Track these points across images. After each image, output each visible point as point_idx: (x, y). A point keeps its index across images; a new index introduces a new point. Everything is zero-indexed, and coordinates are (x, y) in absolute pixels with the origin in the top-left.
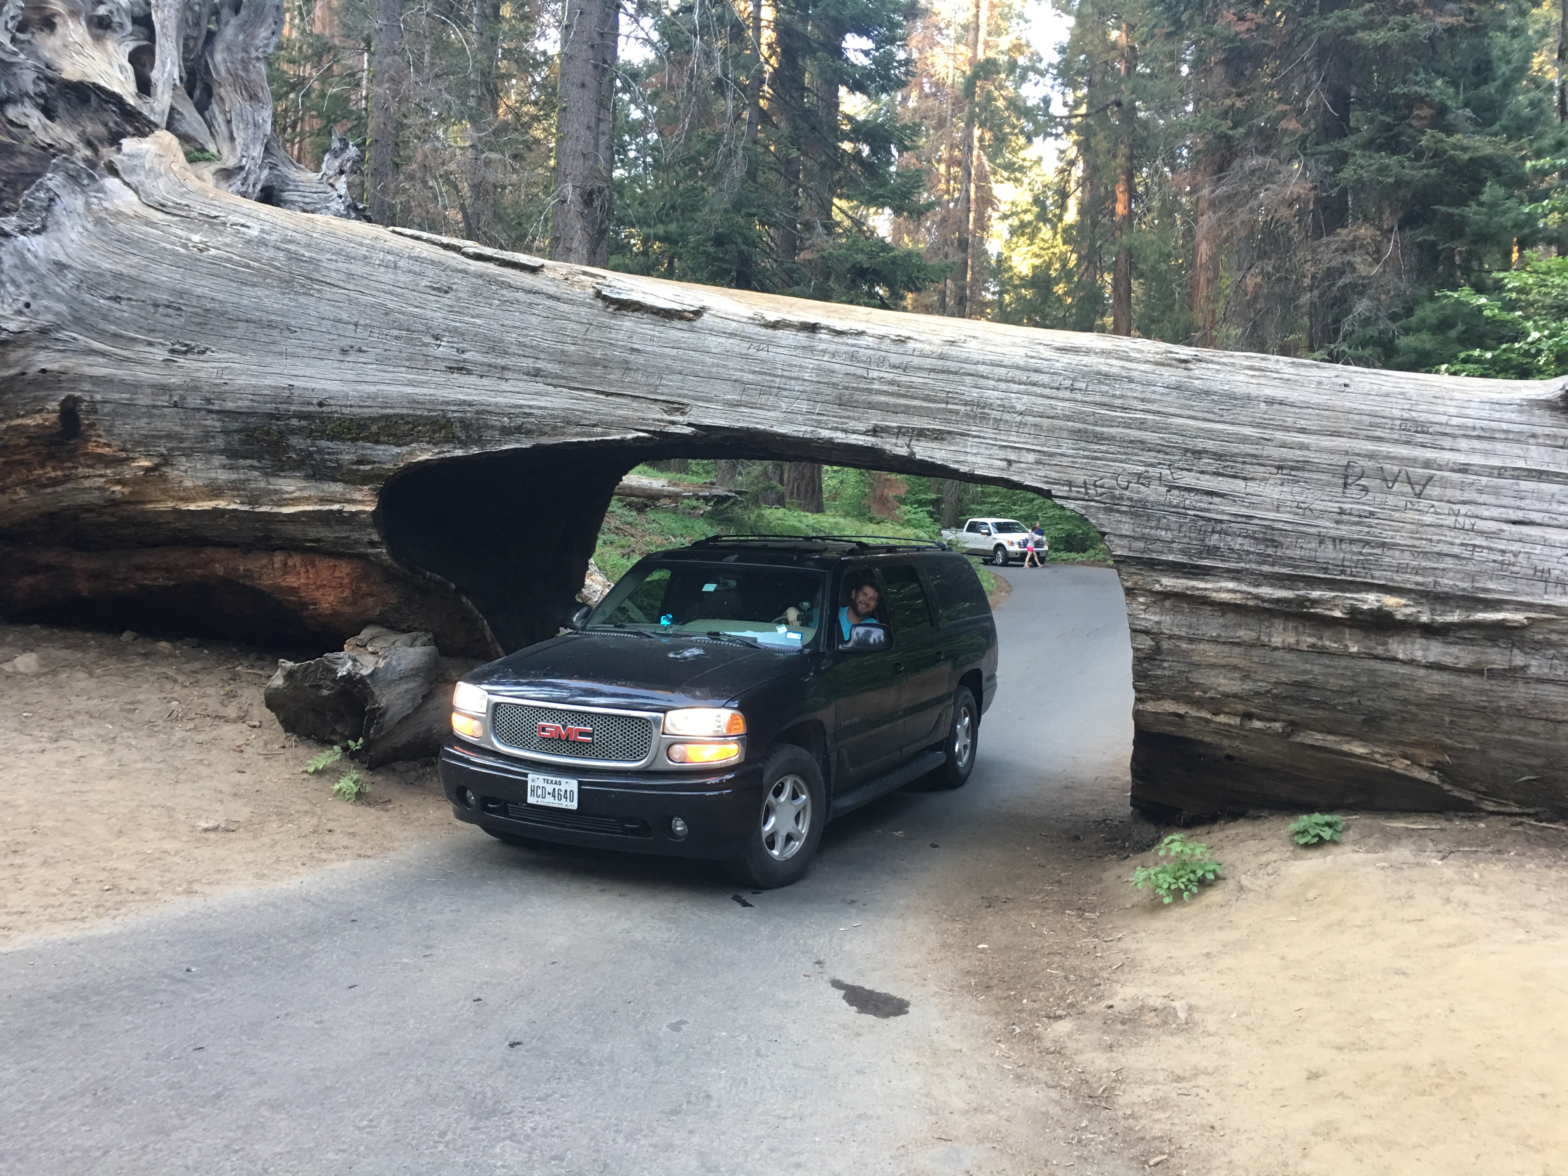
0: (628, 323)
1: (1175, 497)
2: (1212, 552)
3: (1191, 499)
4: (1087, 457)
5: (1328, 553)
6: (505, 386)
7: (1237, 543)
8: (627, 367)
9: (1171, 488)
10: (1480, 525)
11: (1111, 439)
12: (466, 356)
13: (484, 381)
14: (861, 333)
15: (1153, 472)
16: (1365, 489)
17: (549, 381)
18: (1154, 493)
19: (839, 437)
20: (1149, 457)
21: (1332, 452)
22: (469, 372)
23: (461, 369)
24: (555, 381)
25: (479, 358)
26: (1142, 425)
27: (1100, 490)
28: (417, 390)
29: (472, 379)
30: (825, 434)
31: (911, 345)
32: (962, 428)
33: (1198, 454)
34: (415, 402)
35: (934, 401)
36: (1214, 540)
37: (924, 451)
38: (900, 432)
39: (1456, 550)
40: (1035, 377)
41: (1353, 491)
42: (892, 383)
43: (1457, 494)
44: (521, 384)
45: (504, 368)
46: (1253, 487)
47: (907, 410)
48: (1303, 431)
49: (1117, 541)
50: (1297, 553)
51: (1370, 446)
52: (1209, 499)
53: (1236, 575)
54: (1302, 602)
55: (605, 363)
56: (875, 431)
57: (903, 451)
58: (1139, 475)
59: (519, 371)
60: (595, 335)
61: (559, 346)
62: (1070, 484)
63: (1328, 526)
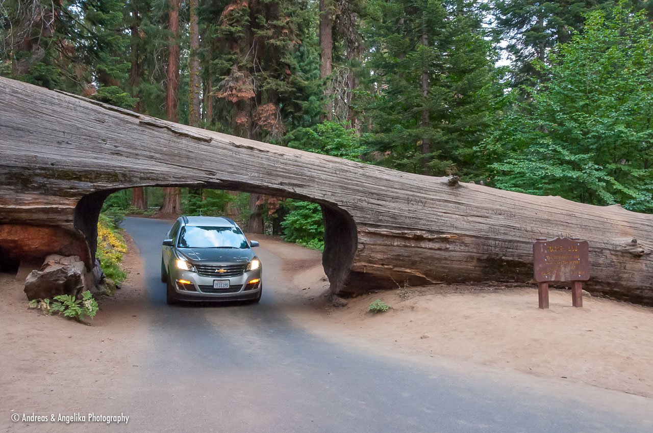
0: (184, 141)
1: (370, 206)
2: (380, 221)
3: (374, 206)
4: (345, 194)
5: (407, 221)
6: (139, 162)
7: (386, 218)
8: (188, 158)
9: (368, 203)
10: (438, 214)
11: (350, 189)
12: (119, 149)
13: (129, 159)
14: (268, 151)
15: (363, 198)
16: (413, 204)
17: (157, 160)
18: (364, 204)
19: (270, 185)
20: (360, 194)
21: (404, 194)
22: (121, 155)
23: (118, 154)
24: (159, 161)
25: (125, 150)
26: (357, 185)
27: (351, 204)
28: (100, 161)
29: (123, 158)
30: (266, 184)
31: (285, 157)
32: (308, 184)
33: (372, 193)
34: (100, 166)
35: (298, 175)
36: (381, 217)
37: (298, 191)
38: (290, 184)
39: (435, 220)
40: (324, 169)
41: (410, 205)
42: (283, 168)
43: (431, 206)
44: (146, 161)
45: (137, 155)
46: (388, 203)
47: (290, 178)
48: (395, 188)
49: (356, 218)
50: (400, 221)
51: (412, 193)
52: (378, 206)
53: (386, 227)
54: (403, 233)
55: (179, 155)
56: (281, 184)
57: (292, 191)
58: (360, 199)
59: (143, 156)
60: (173, 144)
61: (159, 148)
62: (342, 202)
63: (406, 214)
